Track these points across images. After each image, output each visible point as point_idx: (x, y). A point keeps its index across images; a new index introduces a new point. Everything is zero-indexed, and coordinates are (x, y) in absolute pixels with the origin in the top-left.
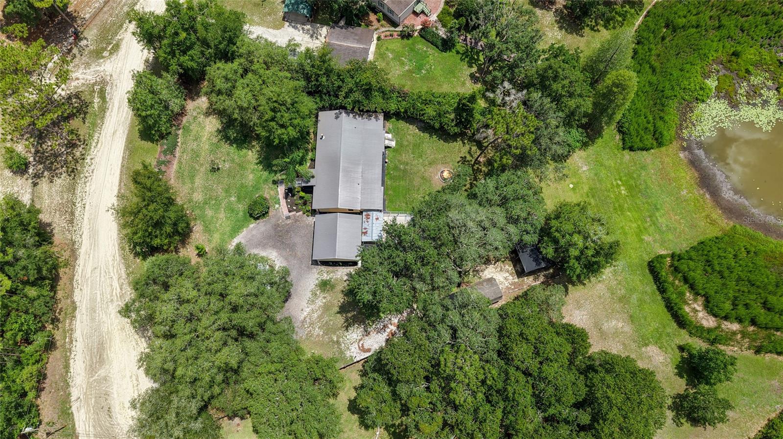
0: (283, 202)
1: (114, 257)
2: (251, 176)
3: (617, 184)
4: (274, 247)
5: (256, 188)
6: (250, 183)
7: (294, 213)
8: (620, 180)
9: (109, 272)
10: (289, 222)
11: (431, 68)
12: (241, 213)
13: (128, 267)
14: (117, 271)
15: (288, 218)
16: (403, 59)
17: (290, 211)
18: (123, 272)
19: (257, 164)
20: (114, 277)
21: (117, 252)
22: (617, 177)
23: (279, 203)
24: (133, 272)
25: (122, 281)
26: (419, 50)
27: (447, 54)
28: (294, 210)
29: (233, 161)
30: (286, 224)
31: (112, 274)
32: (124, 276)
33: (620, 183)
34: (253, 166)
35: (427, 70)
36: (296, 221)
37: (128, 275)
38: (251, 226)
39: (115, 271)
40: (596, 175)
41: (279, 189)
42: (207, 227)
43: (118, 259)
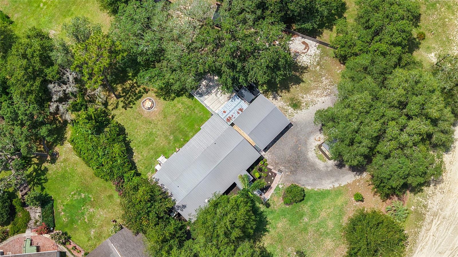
0: (274, 185)
1: (421, 250)
2: (280, 225)
3: (44, 5)
4: (306, 159)
5: (283, 213)
6: (284, 220)
7: (273, 171)
8: (39, 6)
9: (432, 241)
10: (282, 168)
11: (75, 194)
12: (309, 203)
13: (417, 234)
14: (426, 237)
15: (280, 171)
16: (86, 220)
17: (275, 175)
18: (423, 232)
19: (268, 231)
20: (431, 234)
21: (416, 253)
22: (39, 9)
23: (278, 187)
24: (416, 227)
25: (427, 226)
26: (68, 217)
27: (52, 194)
28: (272, 173)
29: (283, 250)
30: (285, 168)
31: (431, 238)
32: (424, 229)
33: (42, 5)
34: (272, 232)
35: (80, 194)
36: (277, 164)
37: (420, 228)
38: (309, 188)
39: (428, 238)
40: (50, 22)
41: (269, 197)
42: (340, 215)
43: (420, 245)
